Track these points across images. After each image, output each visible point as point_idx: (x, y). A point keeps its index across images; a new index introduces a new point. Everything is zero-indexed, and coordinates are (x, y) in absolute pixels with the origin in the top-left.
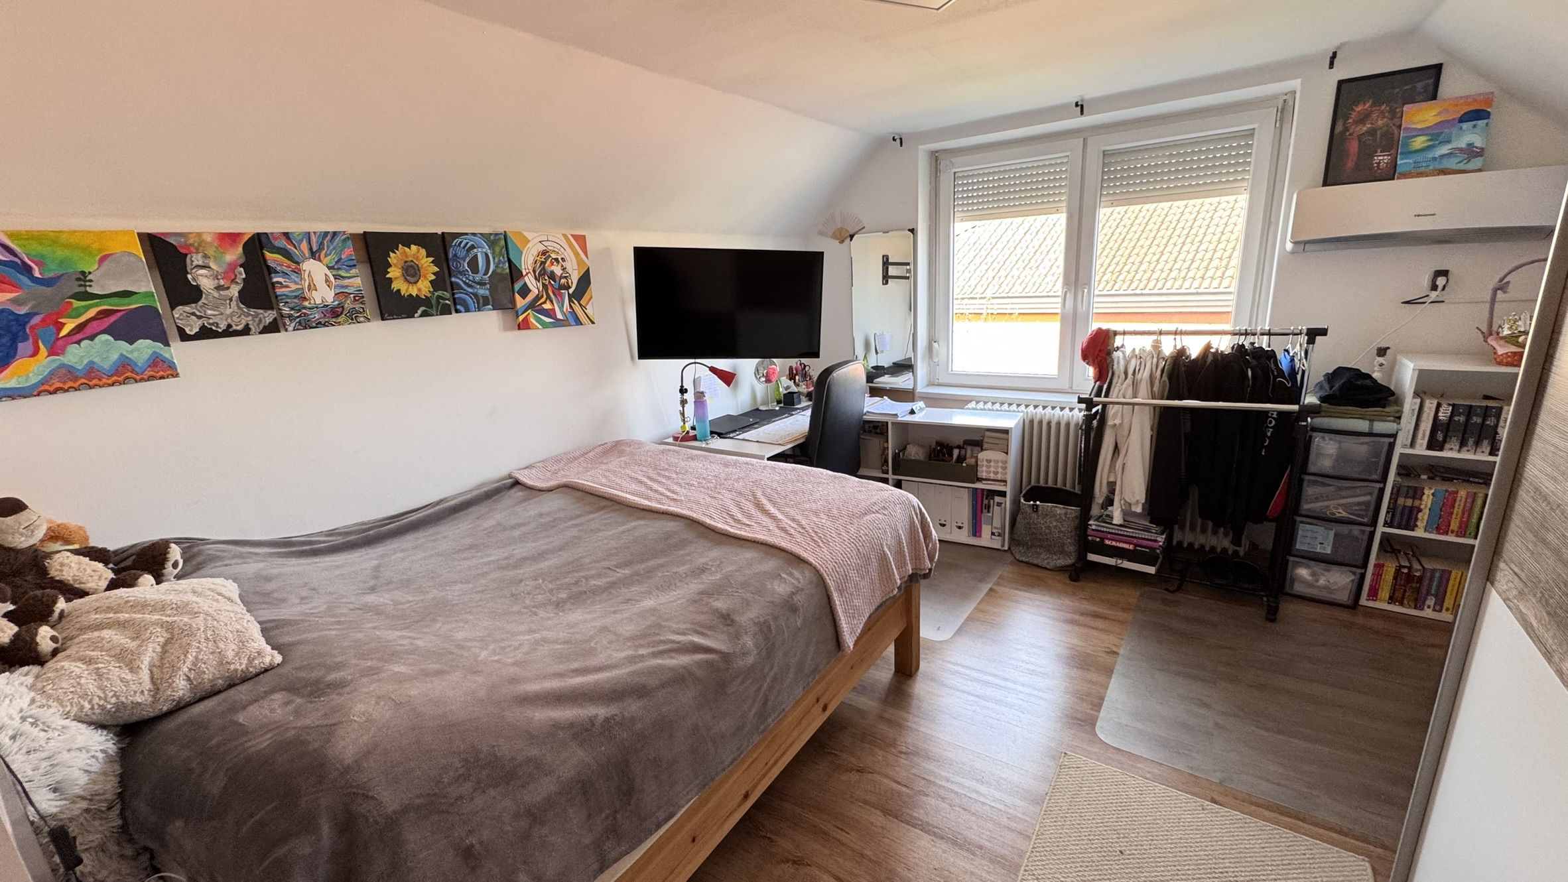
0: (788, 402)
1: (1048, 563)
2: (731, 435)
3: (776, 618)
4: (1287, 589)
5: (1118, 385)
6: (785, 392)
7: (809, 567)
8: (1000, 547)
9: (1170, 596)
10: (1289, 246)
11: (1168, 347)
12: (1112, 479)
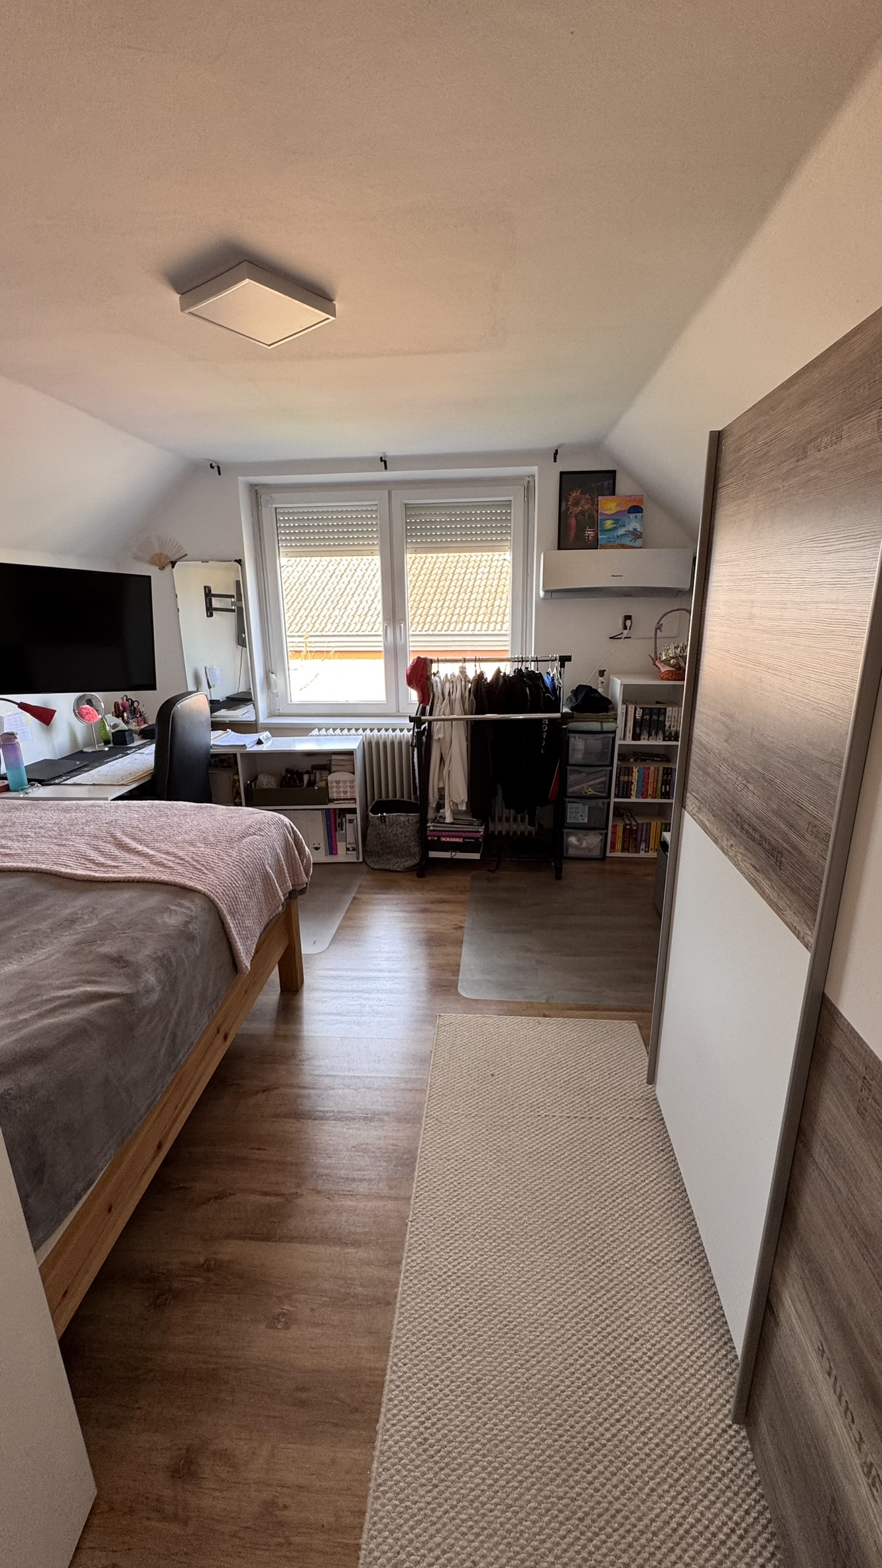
0: (119, 743)
1: (398, 867)
2: (57, 781)
3: (174, 950)
4: (565, 855)
5: (439, 704)
6: (113, 731)
7: (198, 895)
8: (356, 861)
9: (492, 875)
10: (542, 594)
11: (471, 671)
12: (441, 786)
